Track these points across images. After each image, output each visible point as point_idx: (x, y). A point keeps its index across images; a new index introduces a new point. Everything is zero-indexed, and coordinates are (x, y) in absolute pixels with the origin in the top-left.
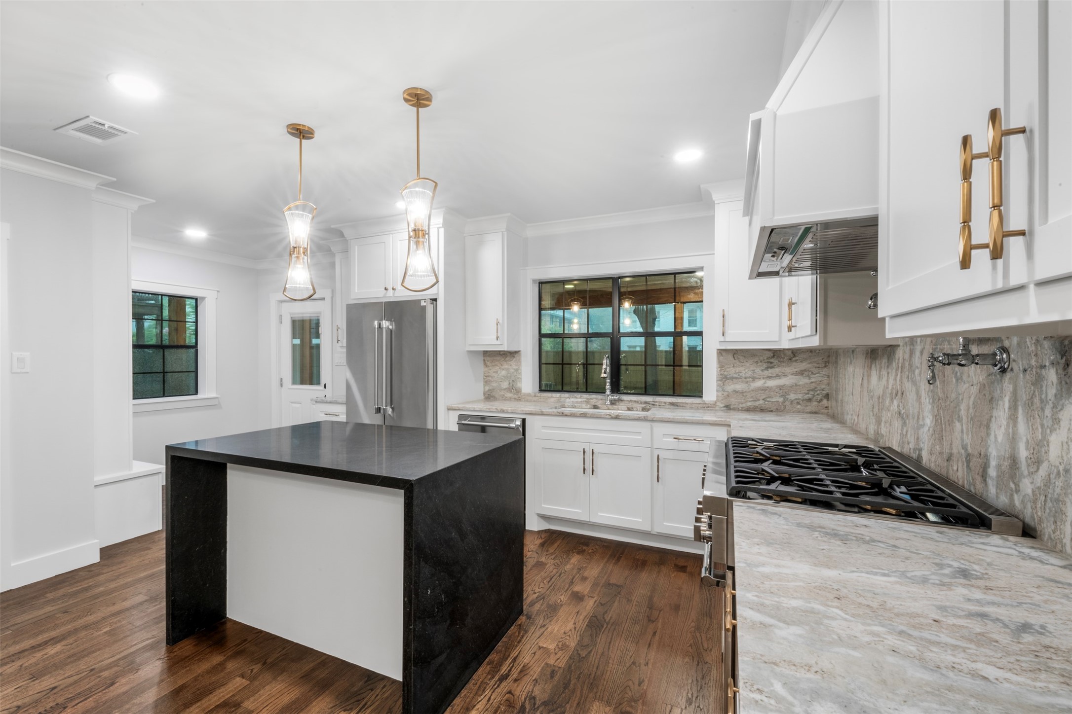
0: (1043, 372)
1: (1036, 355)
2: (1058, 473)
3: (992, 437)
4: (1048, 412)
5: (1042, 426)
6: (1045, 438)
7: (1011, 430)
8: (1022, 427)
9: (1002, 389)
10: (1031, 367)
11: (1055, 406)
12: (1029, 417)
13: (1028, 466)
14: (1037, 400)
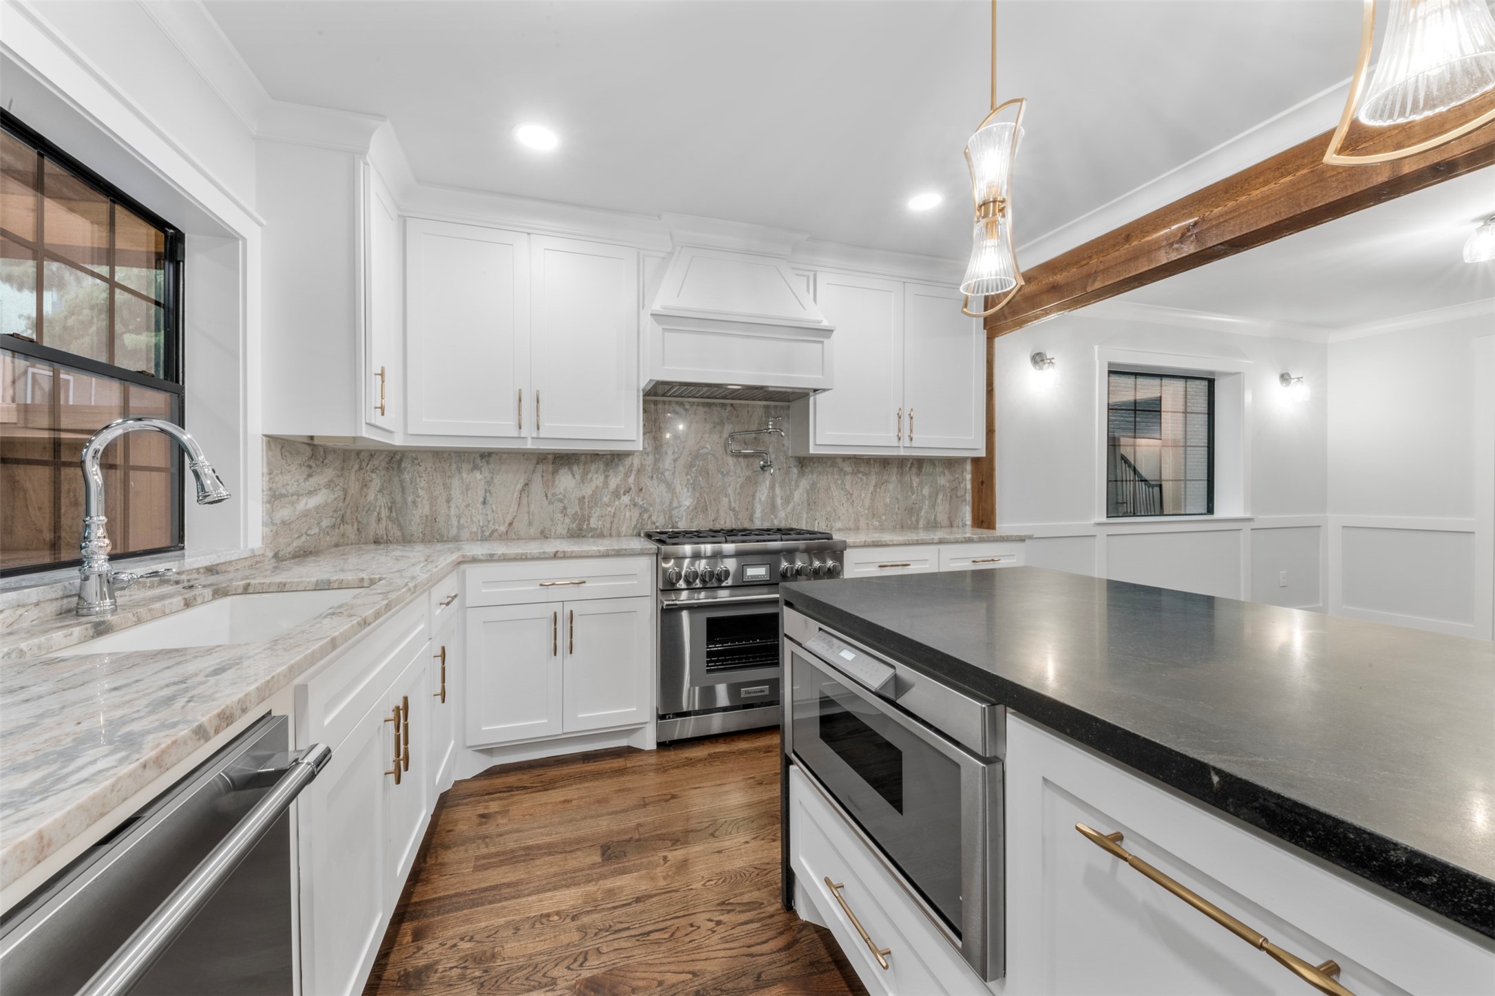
0: (790, 469)
1: (786, 463)
2: (799, 504)
3: (757, 499)
4: (793, 483)
5: (790, 489)
6: (791, 493)
7: (771, 494)
8: (778, 491)
9: (764, 478)
10: (783, 468)
11: (797, 481)
12: (782, 487)
13: (782, 506)
14: (787, 480)
